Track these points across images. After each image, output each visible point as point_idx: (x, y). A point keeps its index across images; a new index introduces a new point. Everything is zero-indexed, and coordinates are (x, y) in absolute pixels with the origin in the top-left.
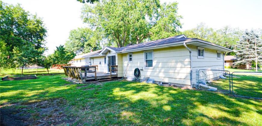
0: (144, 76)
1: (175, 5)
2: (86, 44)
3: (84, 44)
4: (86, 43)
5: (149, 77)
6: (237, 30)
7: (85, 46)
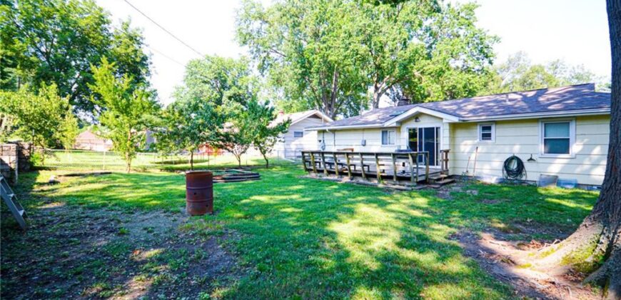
0: (539, 174)
1: (470, 9)
2: (229, 95)
3: (222, 96)
4: (227, 93)
5: (557, 177)
6: (578, 71)
7: (225, 99)
